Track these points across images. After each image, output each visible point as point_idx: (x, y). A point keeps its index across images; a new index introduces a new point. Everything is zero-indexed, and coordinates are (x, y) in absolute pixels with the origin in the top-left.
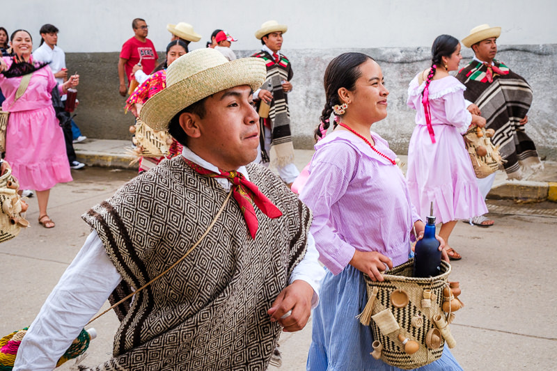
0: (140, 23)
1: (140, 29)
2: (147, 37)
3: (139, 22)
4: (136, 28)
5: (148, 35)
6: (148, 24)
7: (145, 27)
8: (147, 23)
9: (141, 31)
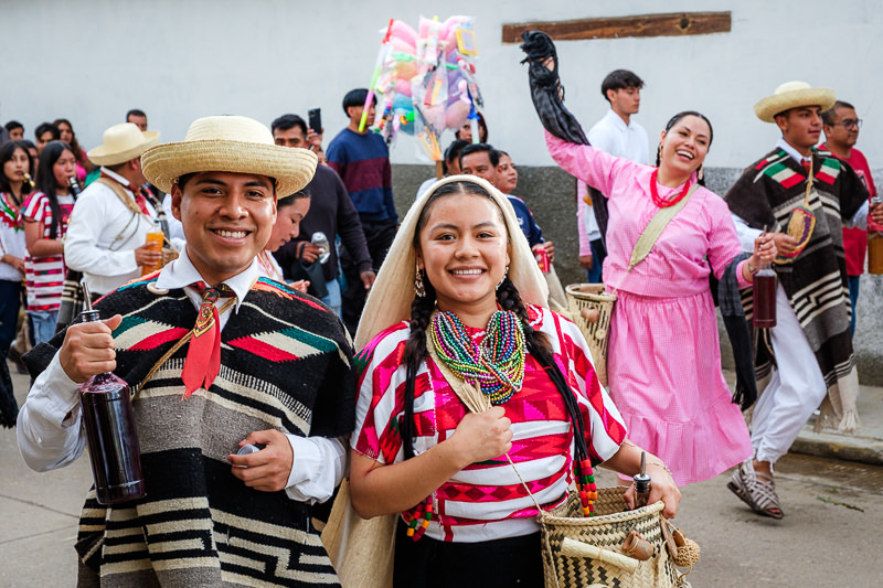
0: (842, 113)
1: (842, 127)
2: (854, 147)
3: (841, 111)
4: (832, 125)
5: (858, 140)
6: (859, 118)
7: (852, 122)
8: (859, 113)
9: (840, 131)
